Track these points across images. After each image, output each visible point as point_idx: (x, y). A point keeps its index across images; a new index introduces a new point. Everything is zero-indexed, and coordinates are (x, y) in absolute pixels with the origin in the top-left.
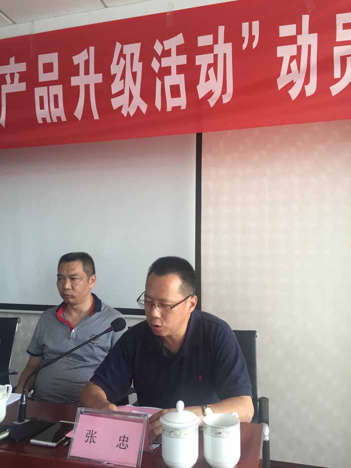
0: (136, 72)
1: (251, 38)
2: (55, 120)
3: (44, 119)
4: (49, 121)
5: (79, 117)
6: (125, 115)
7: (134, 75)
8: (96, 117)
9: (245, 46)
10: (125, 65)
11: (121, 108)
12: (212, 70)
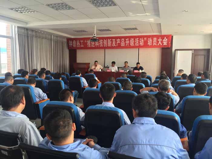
4: (123, 46)
5: (126, 46)
9: (145, 40)
10: (132, 41)
11: (131, 45)
12: (141, 42)
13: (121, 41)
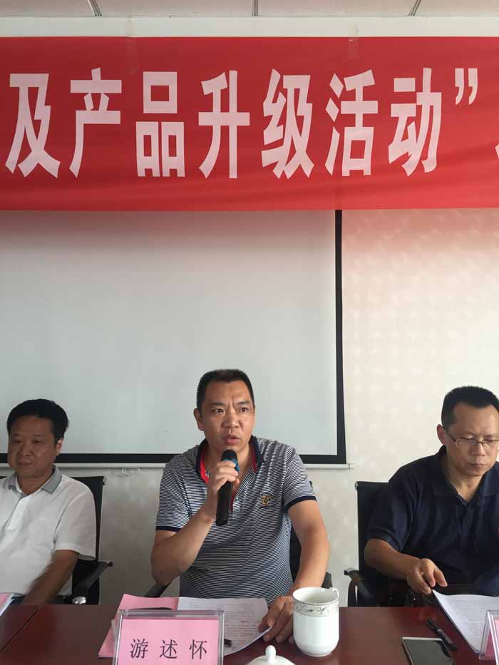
0: (303, 117)
1: (468, 90)
2: (166, 174)
3: (149, 172)
4: (156, 173)
5: (206, 174)
6: (279, 176)
7: (300, 120)
8: (233, 174)
9: (458, 99)
10: (286, 103)
11: (274, 165)
12: (413, 125)
13: (129, 104)
